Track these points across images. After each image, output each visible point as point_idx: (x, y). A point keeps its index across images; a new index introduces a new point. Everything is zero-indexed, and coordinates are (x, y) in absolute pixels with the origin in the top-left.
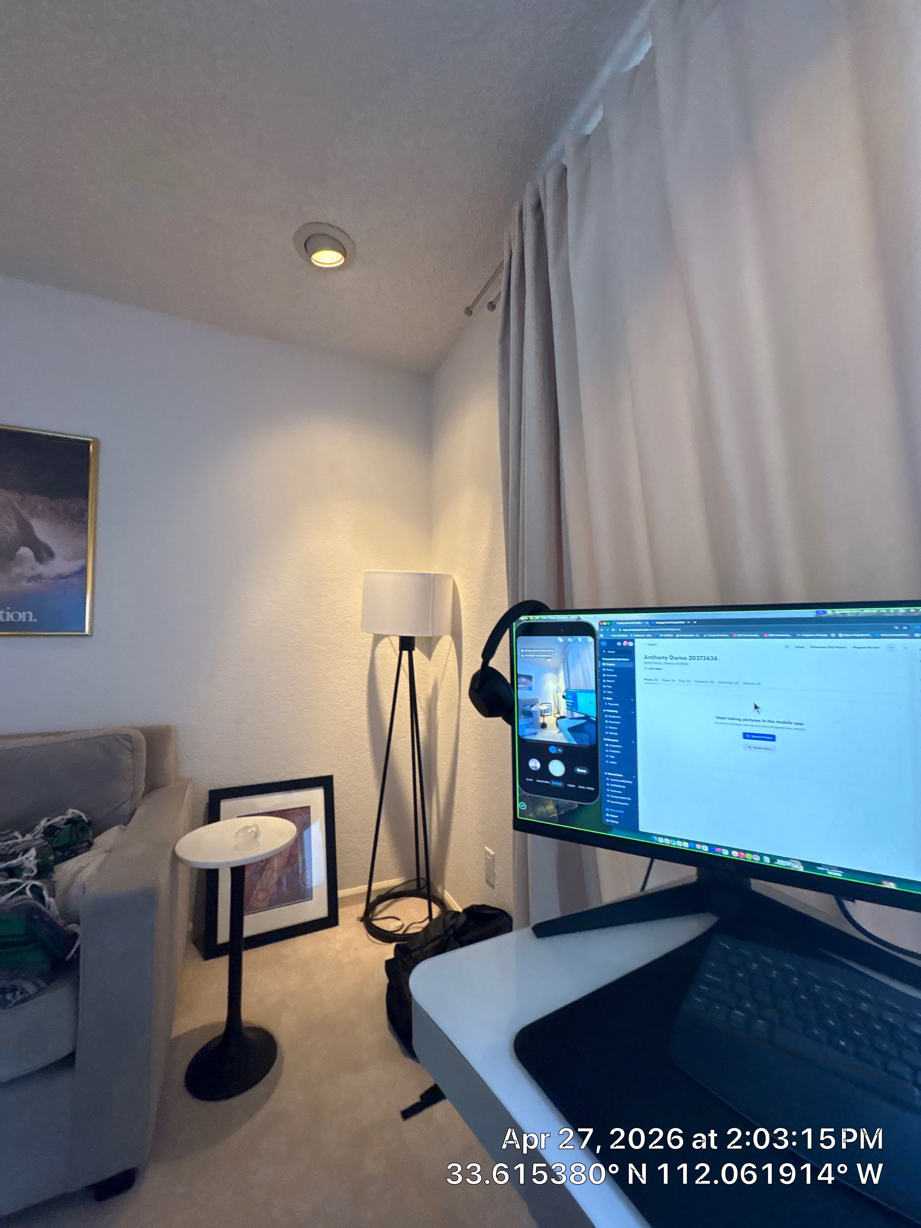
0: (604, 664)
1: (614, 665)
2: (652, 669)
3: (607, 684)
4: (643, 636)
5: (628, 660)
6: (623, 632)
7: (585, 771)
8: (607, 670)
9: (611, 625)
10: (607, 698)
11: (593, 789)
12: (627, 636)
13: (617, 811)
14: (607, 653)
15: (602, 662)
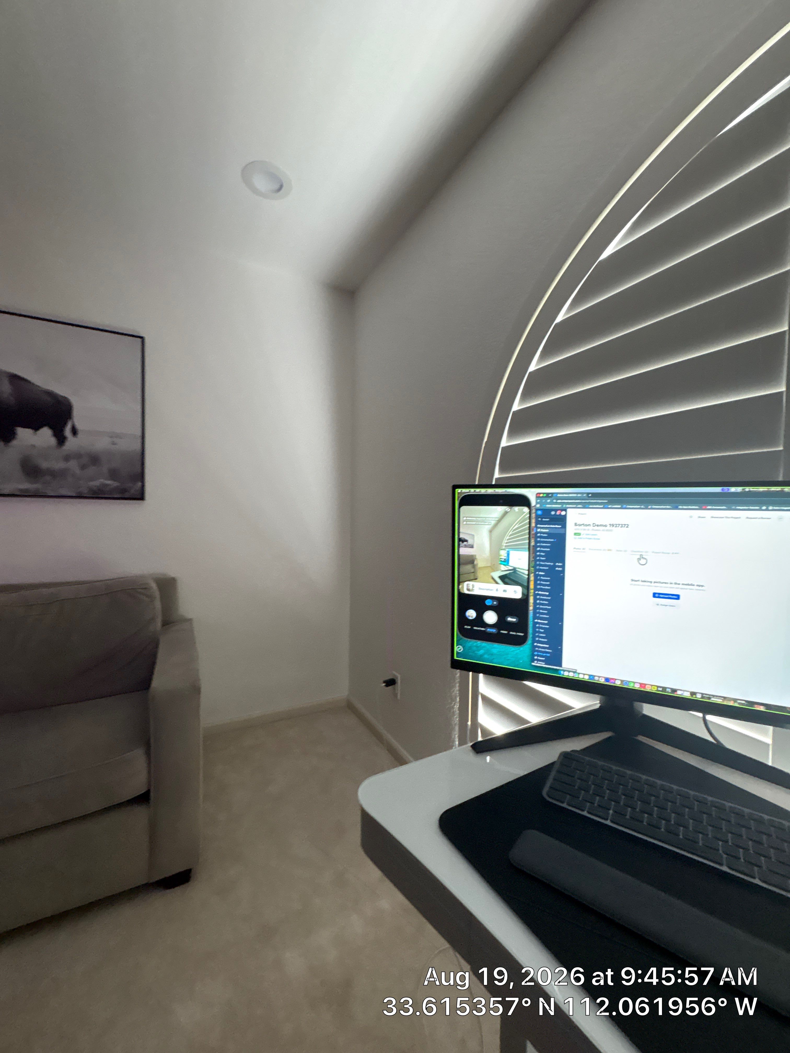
0: (539, 530)
1: (547, 530)
4: (574, 506)
5: (560, 527)
6: (557, 503)
7: (515, 620)
9: (547, 497)
11: (522, 634)
12: (560, 506)
13: (544, 654)
14: (542, 521)
15: (537, 528)
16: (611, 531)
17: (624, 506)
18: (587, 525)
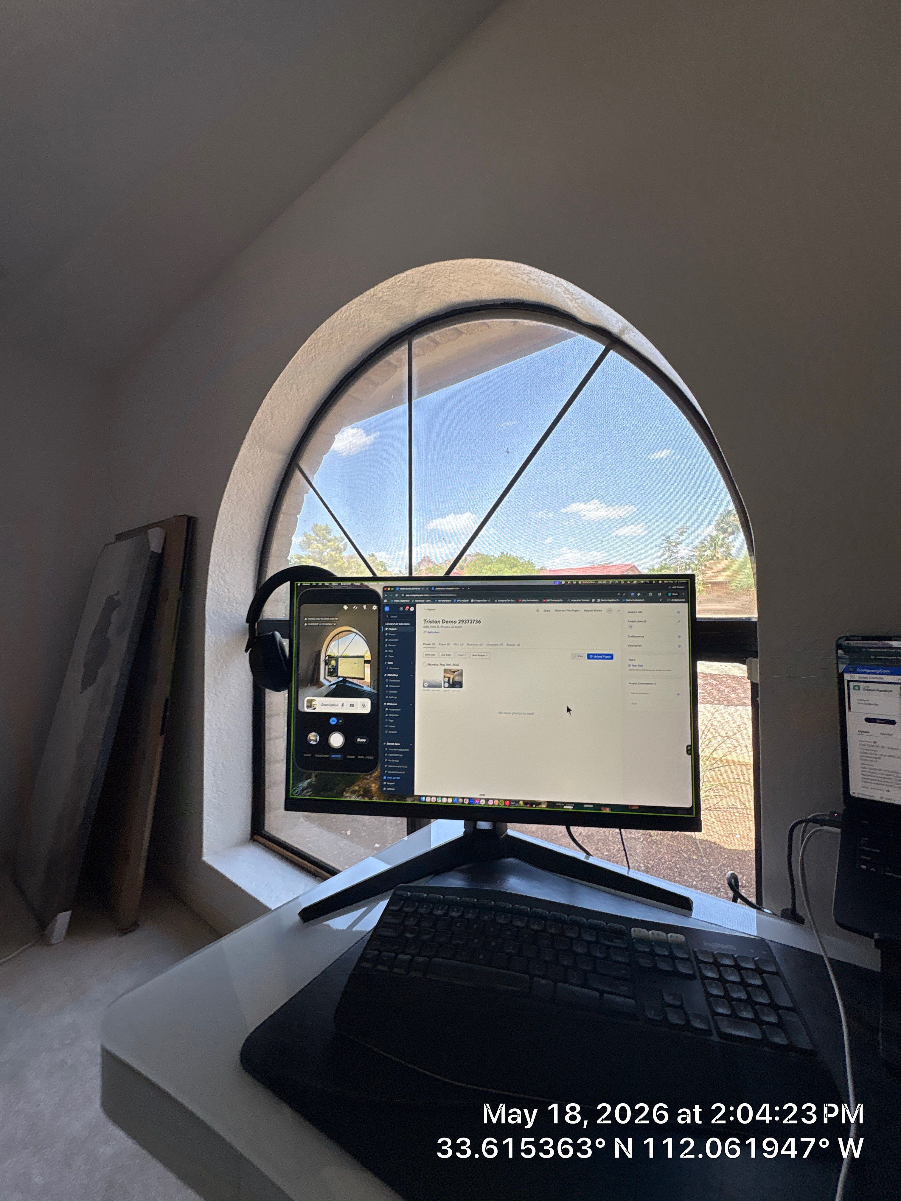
0: (387, 629)
1: (396, 629)
2: (430, 632)
3: (388, 648)
4: (423, 601)
5: (409, 624)
6: (405, 598)
7: (365, 740)
8: (390, 634)
9: (394, 591)
10: (389, 663)
11: (372, 758)
12: (409, 601)
13: (394, 778)
14: (389, 618)
15: (385, 626)
16: (460, 627)
17: (472, 601)
18: (436, 622)
